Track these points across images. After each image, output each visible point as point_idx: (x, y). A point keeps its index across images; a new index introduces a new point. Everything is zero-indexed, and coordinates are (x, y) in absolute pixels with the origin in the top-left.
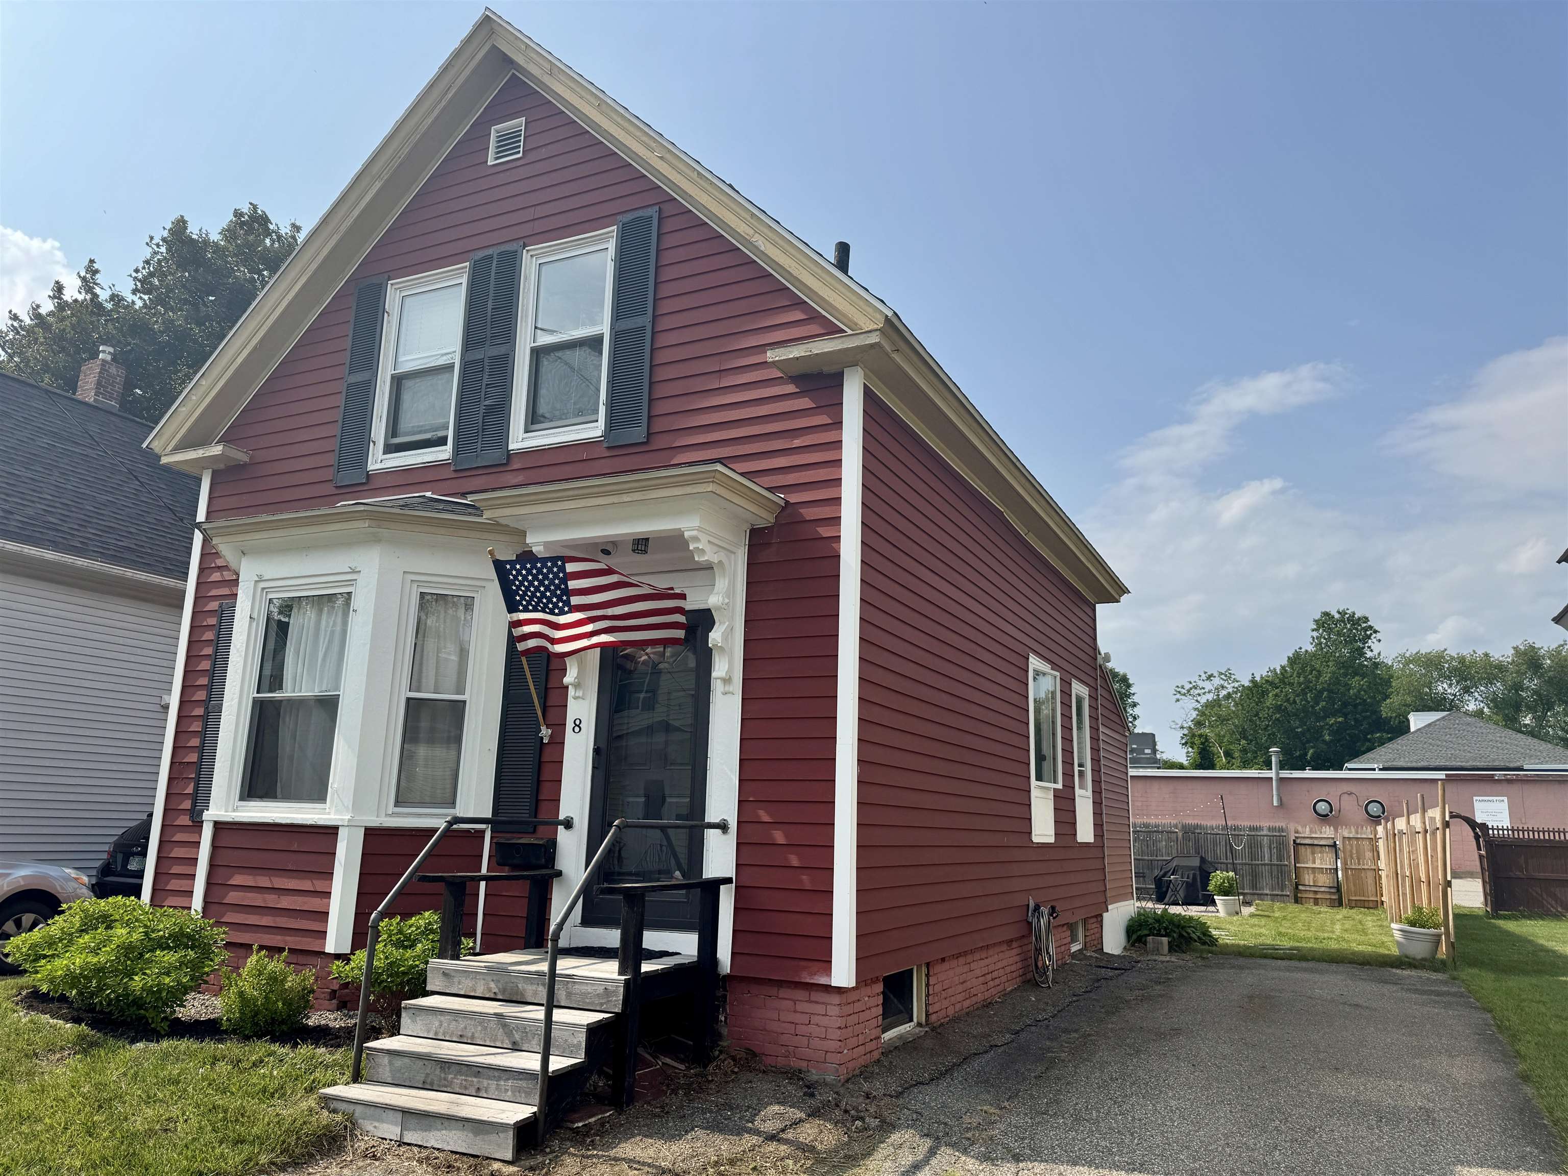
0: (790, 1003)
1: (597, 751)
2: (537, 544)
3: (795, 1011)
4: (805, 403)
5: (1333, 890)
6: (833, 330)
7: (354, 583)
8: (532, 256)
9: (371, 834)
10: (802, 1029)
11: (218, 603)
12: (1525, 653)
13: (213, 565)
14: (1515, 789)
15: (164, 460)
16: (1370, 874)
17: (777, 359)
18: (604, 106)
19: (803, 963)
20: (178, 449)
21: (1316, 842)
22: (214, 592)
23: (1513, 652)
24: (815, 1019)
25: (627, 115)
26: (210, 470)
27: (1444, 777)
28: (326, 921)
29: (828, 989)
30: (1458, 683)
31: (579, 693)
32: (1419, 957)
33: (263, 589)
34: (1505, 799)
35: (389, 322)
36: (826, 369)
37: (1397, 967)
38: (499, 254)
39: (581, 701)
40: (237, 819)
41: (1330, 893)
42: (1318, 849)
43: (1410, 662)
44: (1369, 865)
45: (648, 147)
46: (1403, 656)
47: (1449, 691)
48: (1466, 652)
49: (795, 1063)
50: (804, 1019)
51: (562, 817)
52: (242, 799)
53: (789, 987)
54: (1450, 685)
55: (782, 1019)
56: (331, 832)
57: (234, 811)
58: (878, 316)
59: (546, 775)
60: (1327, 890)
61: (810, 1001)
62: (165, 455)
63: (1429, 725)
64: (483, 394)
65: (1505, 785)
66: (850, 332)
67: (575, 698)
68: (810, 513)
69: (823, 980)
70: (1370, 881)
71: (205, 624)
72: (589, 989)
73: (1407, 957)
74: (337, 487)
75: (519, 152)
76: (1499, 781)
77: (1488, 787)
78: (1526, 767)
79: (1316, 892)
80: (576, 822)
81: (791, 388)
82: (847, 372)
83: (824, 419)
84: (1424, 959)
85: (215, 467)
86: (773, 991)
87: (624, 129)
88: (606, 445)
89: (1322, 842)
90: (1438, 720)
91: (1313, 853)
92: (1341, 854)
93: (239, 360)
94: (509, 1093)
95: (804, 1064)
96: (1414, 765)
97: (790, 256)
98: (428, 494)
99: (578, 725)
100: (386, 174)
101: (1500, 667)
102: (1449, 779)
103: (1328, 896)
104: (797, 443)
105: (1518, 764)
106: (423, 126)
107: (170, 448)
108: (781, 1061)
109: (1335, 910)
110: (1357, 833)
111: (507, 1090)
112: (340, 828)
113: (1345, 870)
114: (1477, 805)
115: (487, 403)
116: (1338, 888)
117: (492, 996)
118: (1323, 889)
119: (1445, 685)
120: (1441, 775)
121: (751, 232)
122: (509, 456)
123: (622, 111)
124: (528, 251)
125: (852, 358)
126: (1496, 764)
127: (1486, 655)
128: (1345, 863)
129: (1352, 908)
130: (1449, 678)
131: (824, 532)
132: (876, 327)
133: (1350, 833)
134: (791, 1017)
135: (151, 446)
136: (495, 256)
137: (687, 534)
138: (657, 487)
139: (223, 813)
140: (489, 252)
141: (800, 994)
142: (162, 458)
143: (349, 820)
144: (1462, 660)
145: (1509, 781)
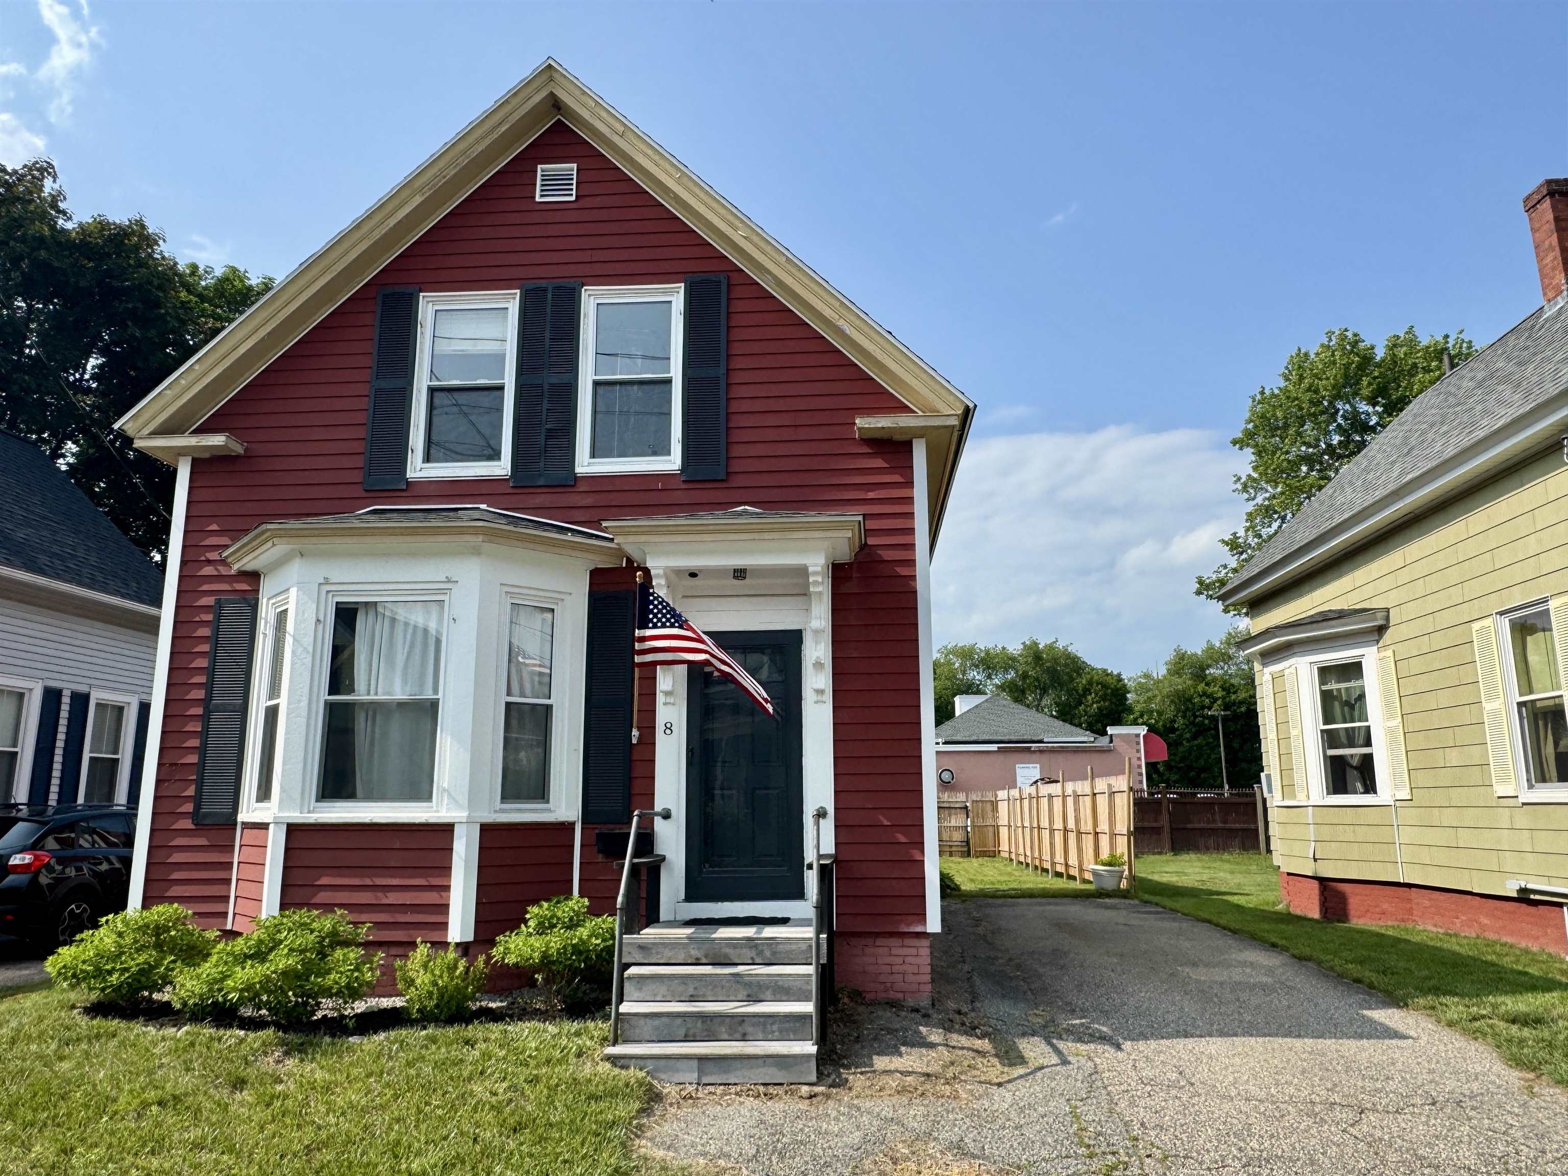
0: (886, 949)
1: (690, 751)
2: (656, 568)
3: (890, 955)
4: (879, 463)
5: (964, 844)
6: (905, 409)
7: (448, 592)
8: (590, 295)
9: (487, 830)
10: (895, 969)
11: (214, 598)
12: (1030, 648)
13: (203, 558)
14: (1045, 757)
15: (138, 444)
16: (991, 829)
17: (867, 426)
18: (685, 180)
19: (899, 918)
20: (156, 433)
21: (952, 806)
22: (205, 587)
23: (1022, 647)
24: (908, 960)
25: (712, 193)
26: (190, 458)
27: (996, 749)
28: (447, 913)
29: (924, 935)
30: (984, 670)
31: (671, 700)
32: (1110, 889)
33: (328, 592)
34: (1038, 766)
35: (422, 333)
36: (898, 437)
37: (1099, 897)
38: (555, 288)
39: (670, 706)
40: (320, 821)
41: (962, 846)
42: (953, 811)
43: (950, 652)
44: (990, 822)
45: (731, 225)
46: (946, 648)
47: (977, 677)
48: (990, 646)
49: (892, 995)
50: (899, 960)
51: (658, 807)
52: (317, 801)
53: (885, 937)
54: (978, 673)
55: (879, 961)
56: (447, 830)
57: (309, 812)
58: (958, 404)
59: (638, 771)
60: (959, 844)
61: (903, 946)
62: (141, 438)
63: (977, 706)
64: (544, 417)
65: (1038, 754)
66: (920, 413)
67: (665, 704)
68: (888, 555)
69: (919, 929)
70: (991, 835)
71: (197, 619)
72: (794, 947)
73: (1103, 889)
74: (366, 491)
75: (571, 195)
76: (1034, 752)
77: (1027, 756)
78: (1045, 740)
79: (951, 846)
80: (673, 813)
81: (866, 450)
82: (914, 441)
83: (897, 478)
84: (1114, 890)
85: (196, 456)
86: (870, 941)
87: (705, 204)
88: (683, 478)
89: (957, 805)
90: (983, 702)
91: (950, 815)
92: (970, 814)
93: (242, 350)
94: (777, 1034)
95: (900, 996)
96: (967, 739)
97: (876, 344)
98: (483, 506)
99: (669, 728)
100: (430, 189)
101: (1013, 659)
102: (1000, 750)
103: (960, 849)
104: (871, 495)
105: (1040, 738)
106: (473, 152)
107: (146, 431)
108: (882, 996)
109: (966, 860)
110: (982, 796)
111: (773, 1032)
112: (456, 826)
113: (973, 826)
114: (1018, 771)
115: (548, 426)
116: (968, 842)
117: (694, 961)
118: (956, 843)
119: (975, 673)
120: (994, 747)
121: (837, 317)
122: (576, 479)
123: (708, 189)
124: (586, 290)
125: (921, 432)
126: (1025, 737)
127: (1004, 648)
128: (972, 822)
129: (977, 857)
130: (977, 667)
131: (903, 571)
132: (953, 412)
133: (977, 796)
134: (889, 960)
135: (123, 428)
136: (550, 289)
137: (811, 569)
138: (799, 530)
139: (298, 814)
140: (543, 284)
141: (894, 942)
142: (135, 441)
143: (468, 817)
144: (987, 652)
145: (1041, 751)
